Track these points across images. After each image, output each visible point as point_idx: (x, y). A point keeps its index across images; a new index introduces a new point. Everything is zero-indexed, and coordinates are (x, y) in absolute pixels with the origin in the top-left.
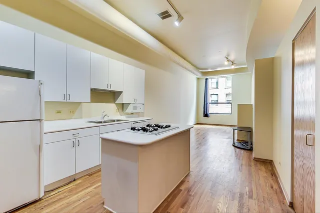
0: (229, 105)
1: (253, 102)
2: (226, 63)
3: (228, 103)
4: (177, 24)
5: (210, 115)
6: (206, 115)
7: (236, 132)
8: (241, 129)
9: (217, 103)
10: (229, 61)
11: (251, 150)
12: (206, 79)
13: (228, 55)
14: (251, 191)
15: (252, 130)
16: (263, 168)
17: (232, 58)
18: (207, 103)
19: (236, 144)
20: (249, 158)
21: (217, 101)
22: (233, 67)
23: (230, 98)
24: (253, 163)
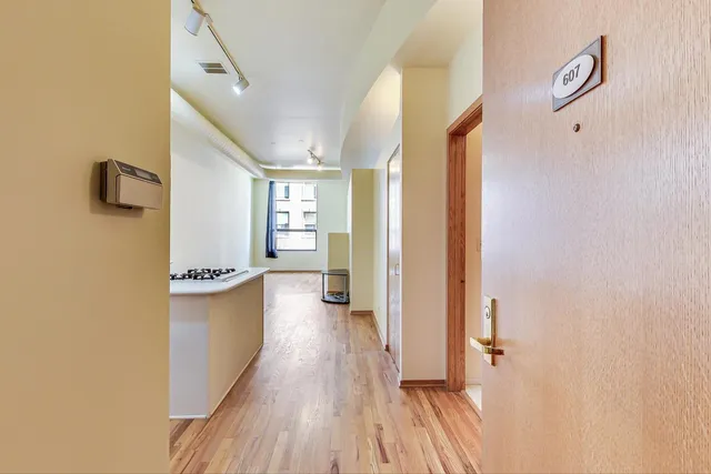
0: (313, 234)
1: (349, 231)
2: (310, 161)
3: (307, 231)
4: (237, 90)
5: (278, 254)
6: (271, 254)
7: (326, 277)
8: (332, 273)
9: (286, 229)
10: (314, 157)
11: (347, 303)
12: (271, 183)
13: (313, 148)
14: (348, 347)
15: (348, 272)
16: (362, 321)
17: (319, 152)
18: (272, 231)
19: (327, 298)
20: (345, 315)
21: (287, 225)
22: (320, 168)
23: (312, 220)
24: (349, 319)
